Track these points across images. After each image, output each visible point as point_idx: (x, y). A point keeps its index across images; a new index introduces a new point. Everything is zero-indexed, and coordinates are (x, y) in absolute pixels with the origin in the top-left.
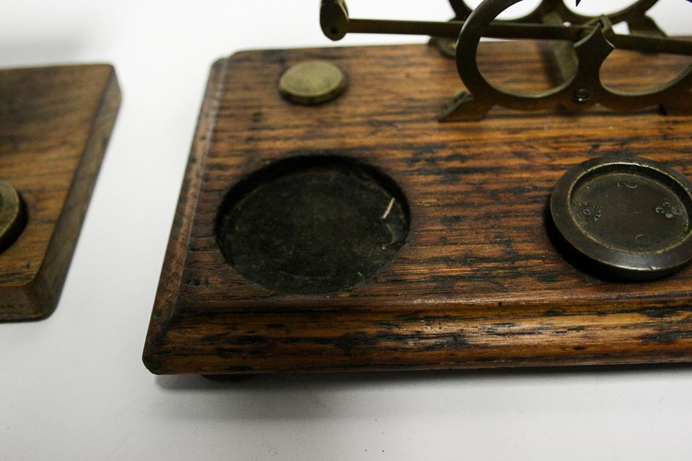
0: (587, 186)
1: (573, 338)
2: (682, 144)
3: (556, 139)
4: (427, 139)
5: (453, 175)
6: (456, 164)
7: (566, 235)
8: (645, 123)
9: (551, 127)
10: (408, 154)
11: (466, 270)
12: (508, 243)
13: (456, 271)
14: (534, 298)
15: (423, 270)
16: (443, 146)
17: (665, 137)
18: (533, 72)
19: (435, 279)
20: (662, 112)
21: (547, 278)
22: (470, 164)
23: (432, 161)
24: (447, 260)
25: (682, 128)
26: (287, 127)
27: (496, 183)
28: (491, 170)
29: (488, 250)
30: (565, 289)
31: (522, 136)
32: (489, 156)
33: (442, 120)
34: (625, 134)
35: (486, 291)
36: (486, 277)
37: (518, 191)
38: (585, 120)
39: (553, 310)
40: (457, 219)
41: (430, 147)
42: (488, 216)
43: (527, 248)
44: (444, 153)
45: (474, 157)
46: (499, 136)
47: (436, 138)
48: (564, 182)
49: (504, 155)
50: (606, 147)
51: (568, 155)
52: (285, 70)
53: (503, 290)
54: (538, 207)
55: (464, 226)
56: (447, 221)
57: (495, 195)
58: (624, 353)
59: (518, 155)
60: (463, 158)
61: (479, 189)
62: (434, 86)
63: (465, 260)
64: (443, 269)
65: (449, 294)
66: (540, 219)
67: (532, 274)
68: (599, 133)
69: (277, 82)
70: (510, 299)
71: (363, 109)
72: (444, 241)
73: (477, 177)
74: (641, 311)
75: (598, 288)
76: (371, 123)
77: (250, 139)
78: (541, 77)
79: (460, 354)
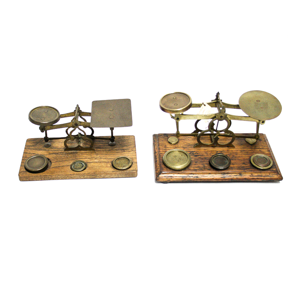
0: (215, 158)
1: (212, 177)
2: (230, 152)
3: (211, 151)
4: (192, 150)
5: (196, 156)
6: (197, 154)
7: (212, 164)
8: (225, 149)
9: (211, 149)
10: (189, 153)
11: (198, 168)
12: (204, 165)
13: (197, 168)
14: (207, 172)
15: (193, 168)
16: (194, 151)
17: (228, 151)
18: (209, 140)
19: (194, 169)
20: (228, 147)
21: (209, 170)
22: (198, 154)
23: (193, 154)
24: (196, 167)
25: (230, 150)
26: (170, 148)
27: (203, 157)
28: (202, 155)
29: (201, 166)
30: (211, 171)
31: (206, 150)
32: (201, 153)
33: (194, 147)
34: (221, 150)
35: (201, 171)
36: (201, 169)
37: (205, 158)
38: (216, 148)
39: (210, 174)
40: (197, 162)
41: (193, 152)
42: (201, 162)
43: (206, 166)
44: (195, 153)
45: (199, 153)
46: (203, 150)
47: (193, 150)
48: (212, 157)
49: (203, 153)
50: (219, 152)
51: (213, 153)
52: (168, 138)
53: (203, 171)
54: (208, 160)
55: (198, 163)
56: (195, 162)
57: (202, 159)
58: (219, 179)
59: (206, 153)
60: (197, 153)
61: (200, 158)
62: (193, 142)
63: (198, 167)
64: (195, 168)
65: (196, 171)
66: (208, 162)
67: (207, 169)
68: (218, 150)
69: (167, 140)
70: (204, 172)
71: (182, 145)
72: (195, 165)
73: (199, 156)
74: (221, 174)
75: (215, 171)
76: (183, 148)
77: (165, 150)
78: (210, 141)
79: (197, 179)
